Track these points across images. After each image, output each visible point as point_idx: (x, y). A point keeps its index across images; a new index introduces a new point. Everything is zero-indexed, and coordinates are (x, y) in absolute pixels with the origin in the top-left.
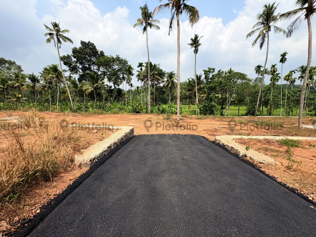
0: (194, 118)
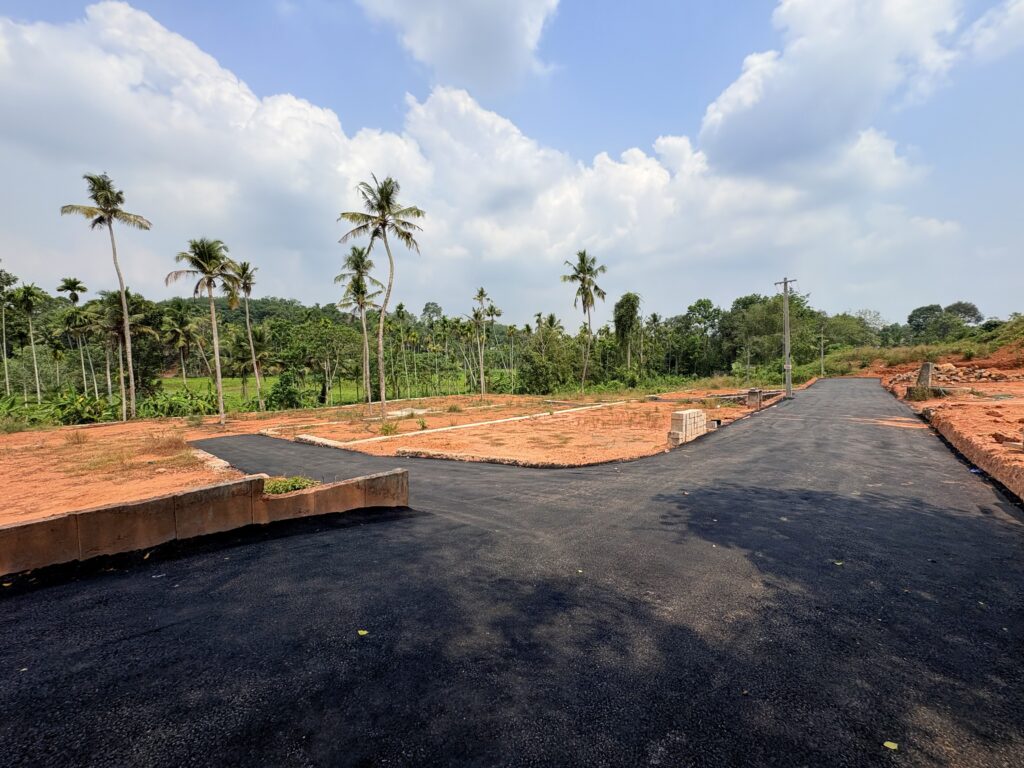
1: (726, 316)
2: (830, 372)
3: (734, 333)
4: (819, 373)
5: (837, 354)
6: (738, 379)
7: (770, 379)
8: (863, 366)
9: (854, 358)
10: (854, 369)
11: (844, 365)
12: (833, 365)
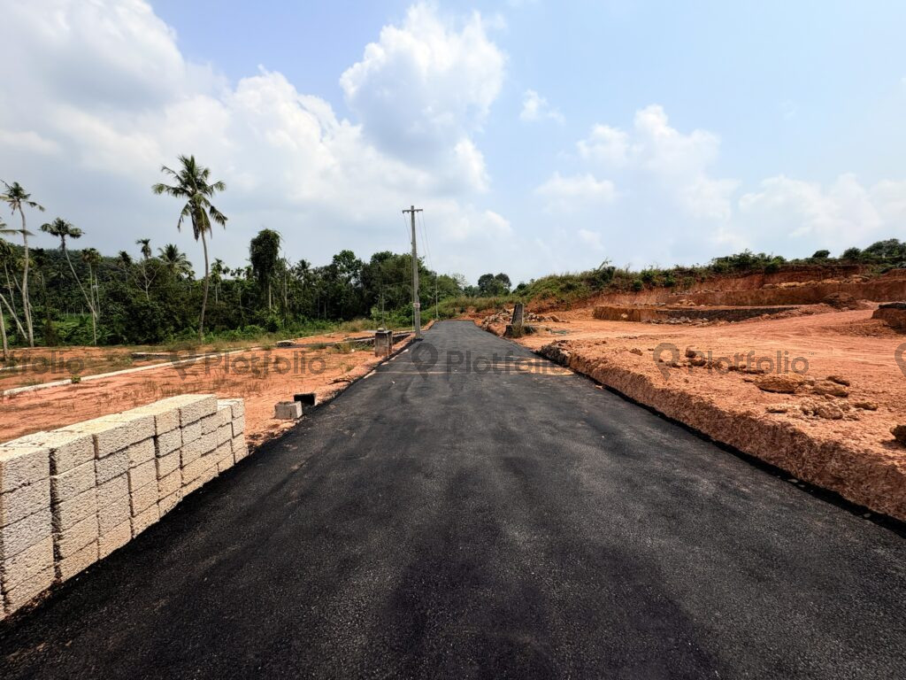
1: (366, 268)
2: (442, 316)
3: (372, 282)
4: (434, 317)
5: (445, 302)
6: (375, 322)
7: (400, 322)
8: (462, 312)
9: (456, 305)
10: (457, 314)
11: (451, 310)
12: (443, 310)
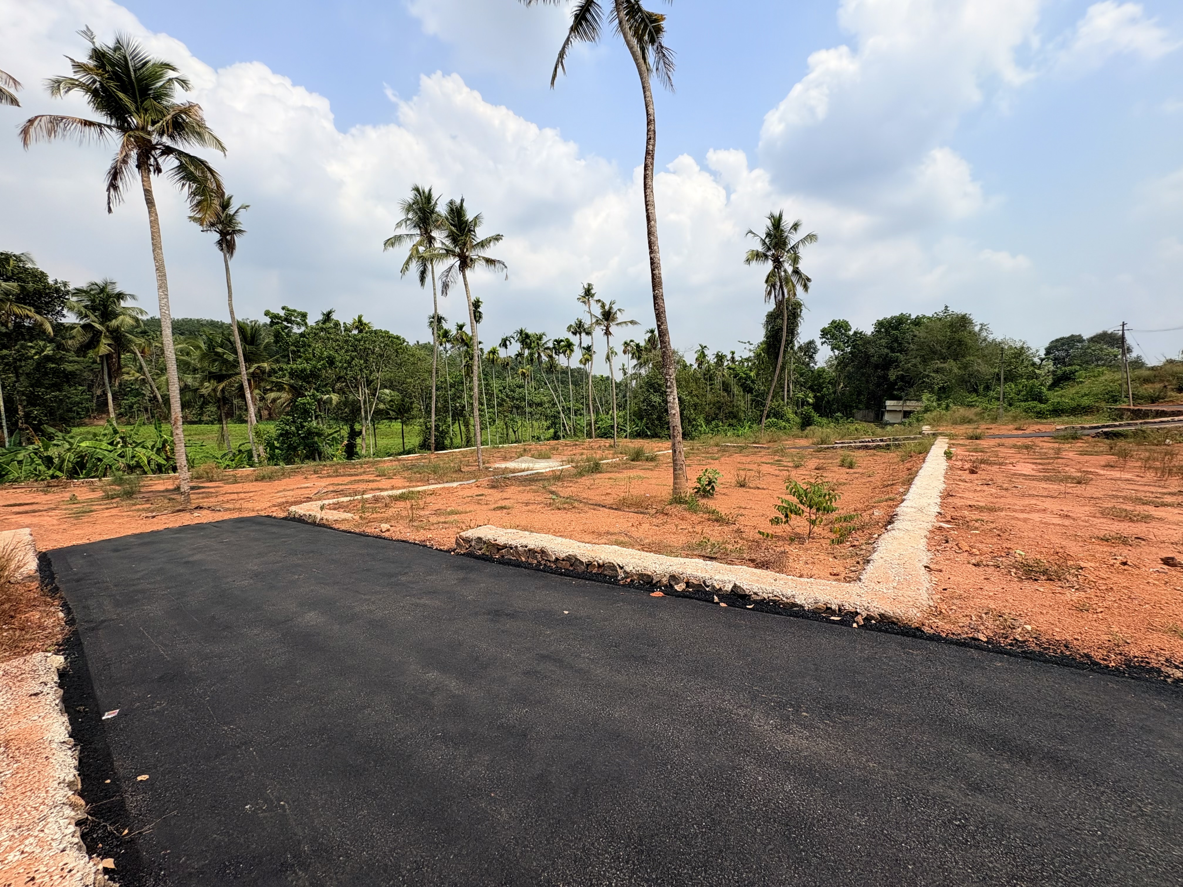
0: (246, 479)
